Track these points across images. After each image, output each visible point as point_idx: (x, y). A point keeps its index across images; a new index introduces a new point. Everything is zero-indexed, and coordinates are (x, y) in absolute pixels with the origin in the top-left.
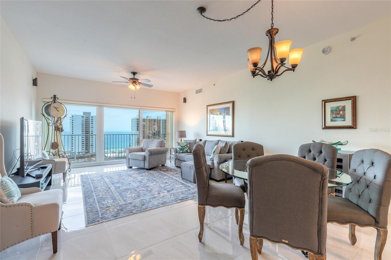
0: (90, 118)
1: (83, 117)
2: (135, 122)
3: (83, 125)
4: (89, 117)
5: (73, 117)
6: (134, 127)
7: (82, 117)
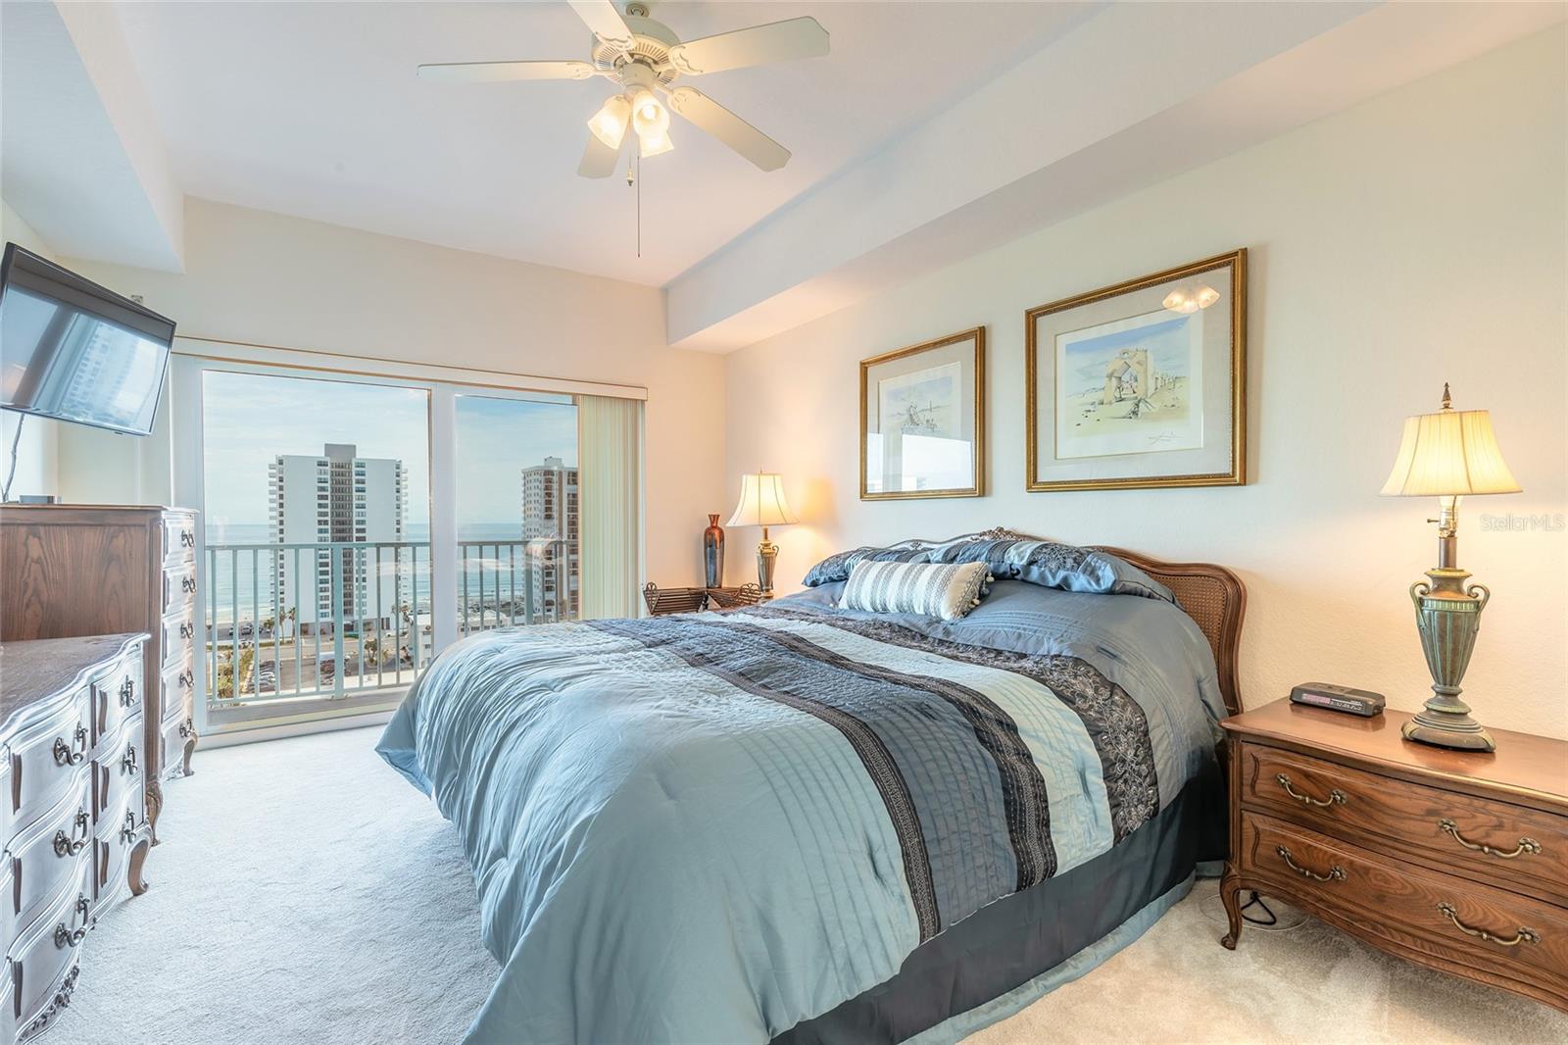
0: (354, 469)
1: (325, 464)
2: (538, 484)
3: (326, 497)
4: (350, 464)
5: (281, 462)
6: (533, 505)
7: (320, 464)
